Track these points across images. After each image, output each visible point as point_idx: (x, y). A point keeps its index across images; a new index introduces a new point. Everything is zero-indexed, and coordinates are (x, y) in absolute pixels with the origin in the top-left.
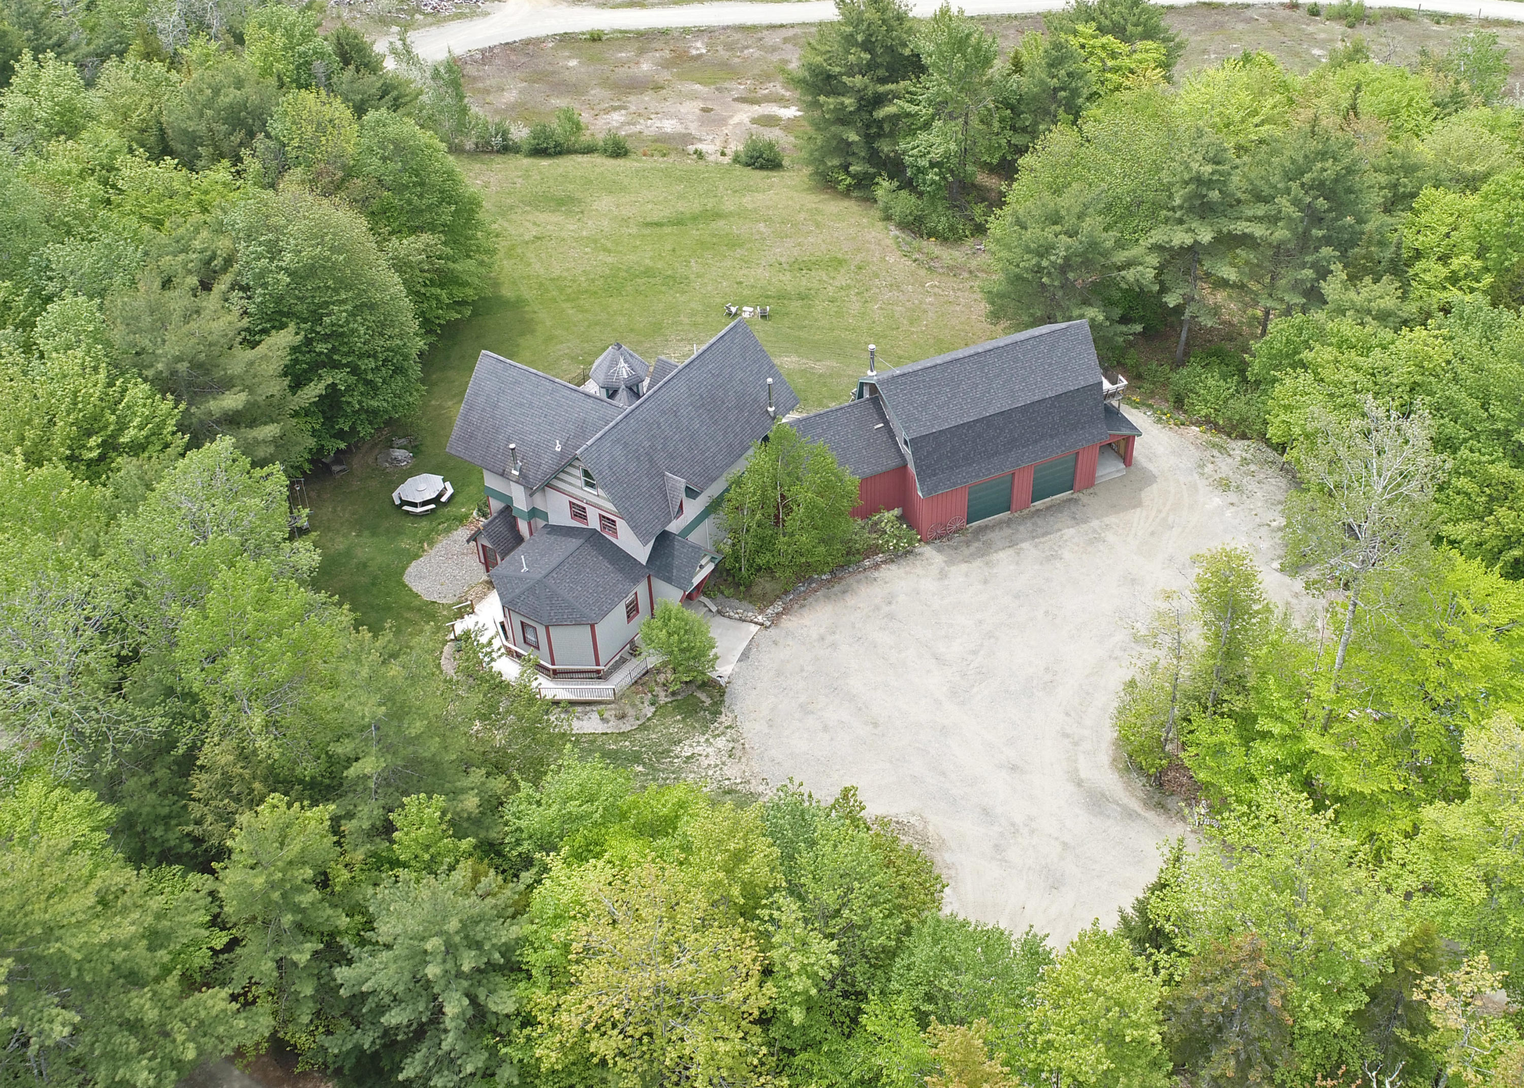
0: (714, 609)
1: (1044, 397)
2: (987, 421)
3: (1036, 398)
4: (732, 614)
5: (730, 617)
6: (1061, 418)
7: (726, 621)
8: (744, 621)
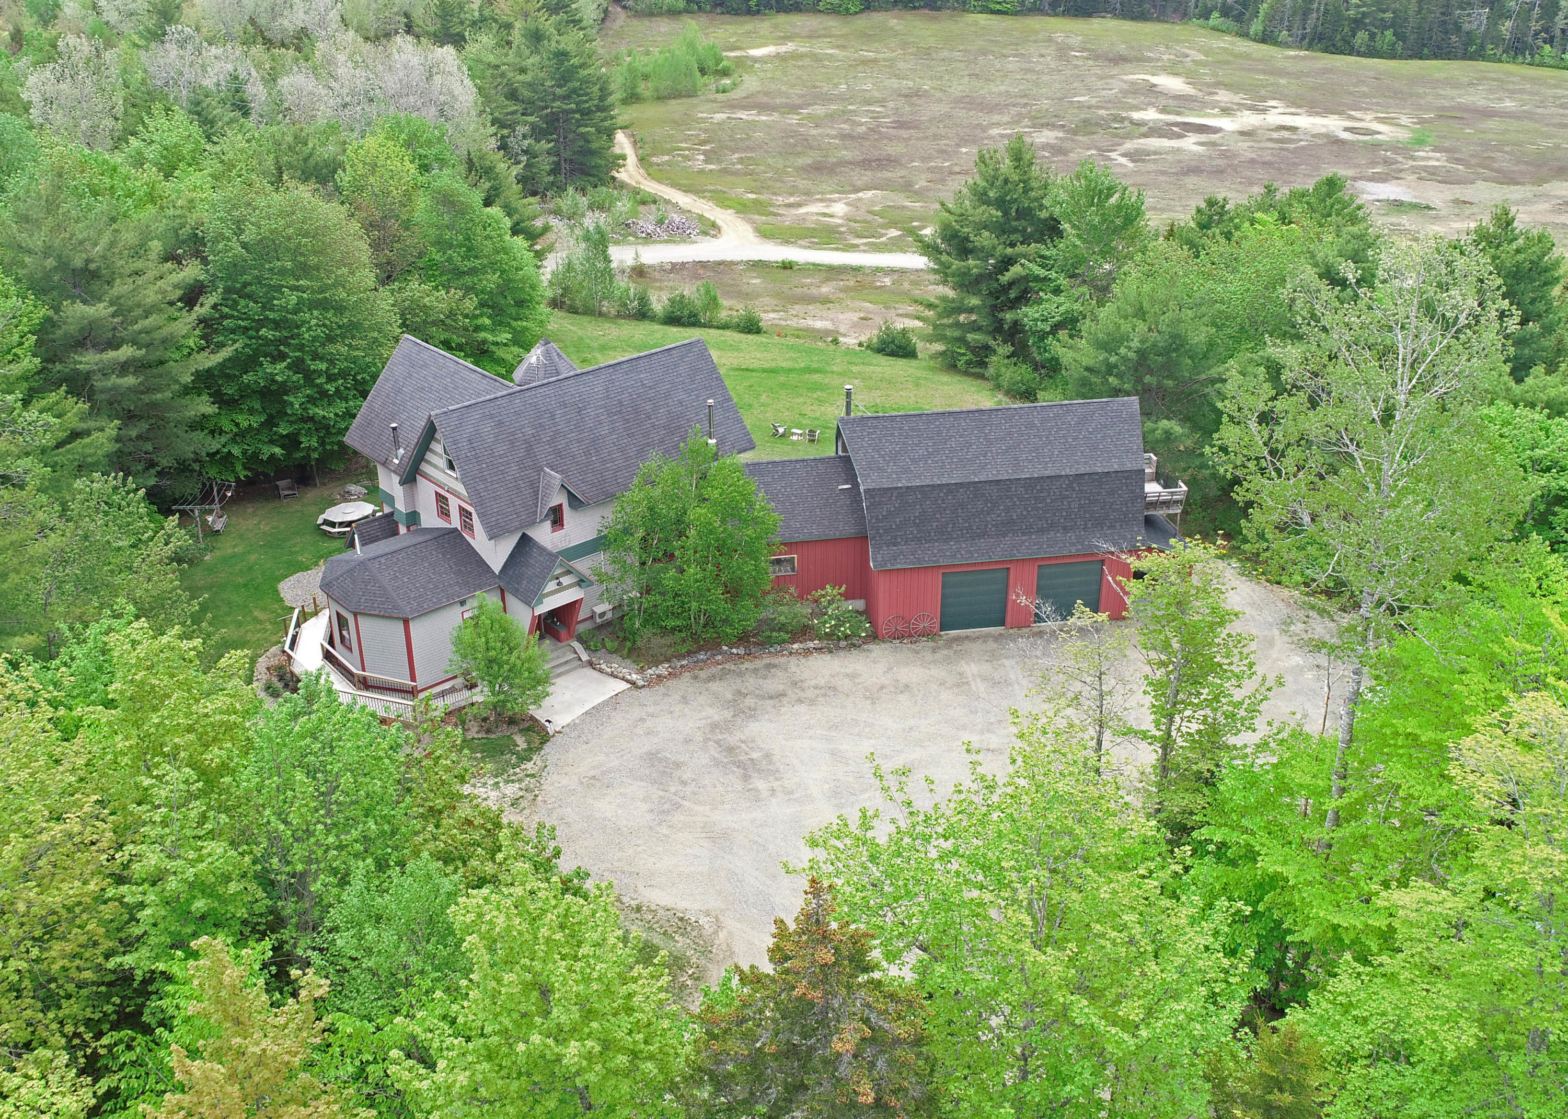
0: (585, 657)
2: (976, 487)
4: (603, 666)
5: (601, 671)
6: (1080, 506)
7: (596, 674)
8: (616, 677)
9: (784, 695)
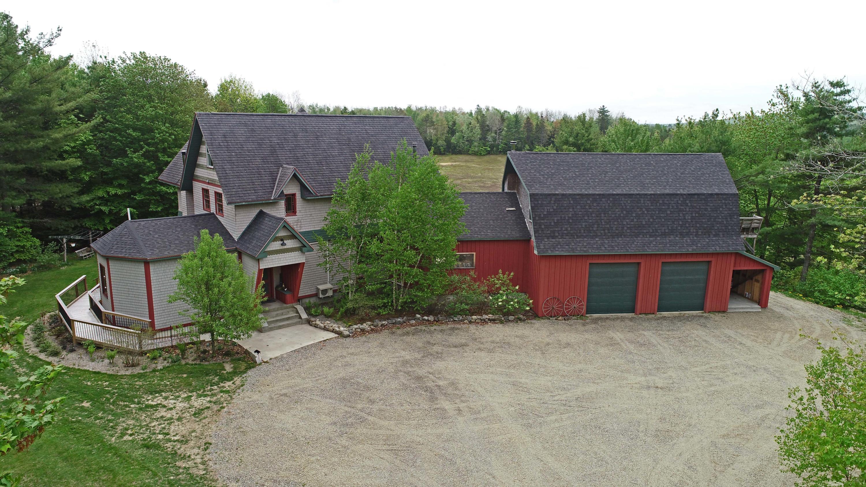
0: (304, 316)
1: (674, 192)
3: (667, 191)
5: (316, 326)
6: (693, 218)
7: (312, 328)
8: (327, 330)
9: (466, 345)
